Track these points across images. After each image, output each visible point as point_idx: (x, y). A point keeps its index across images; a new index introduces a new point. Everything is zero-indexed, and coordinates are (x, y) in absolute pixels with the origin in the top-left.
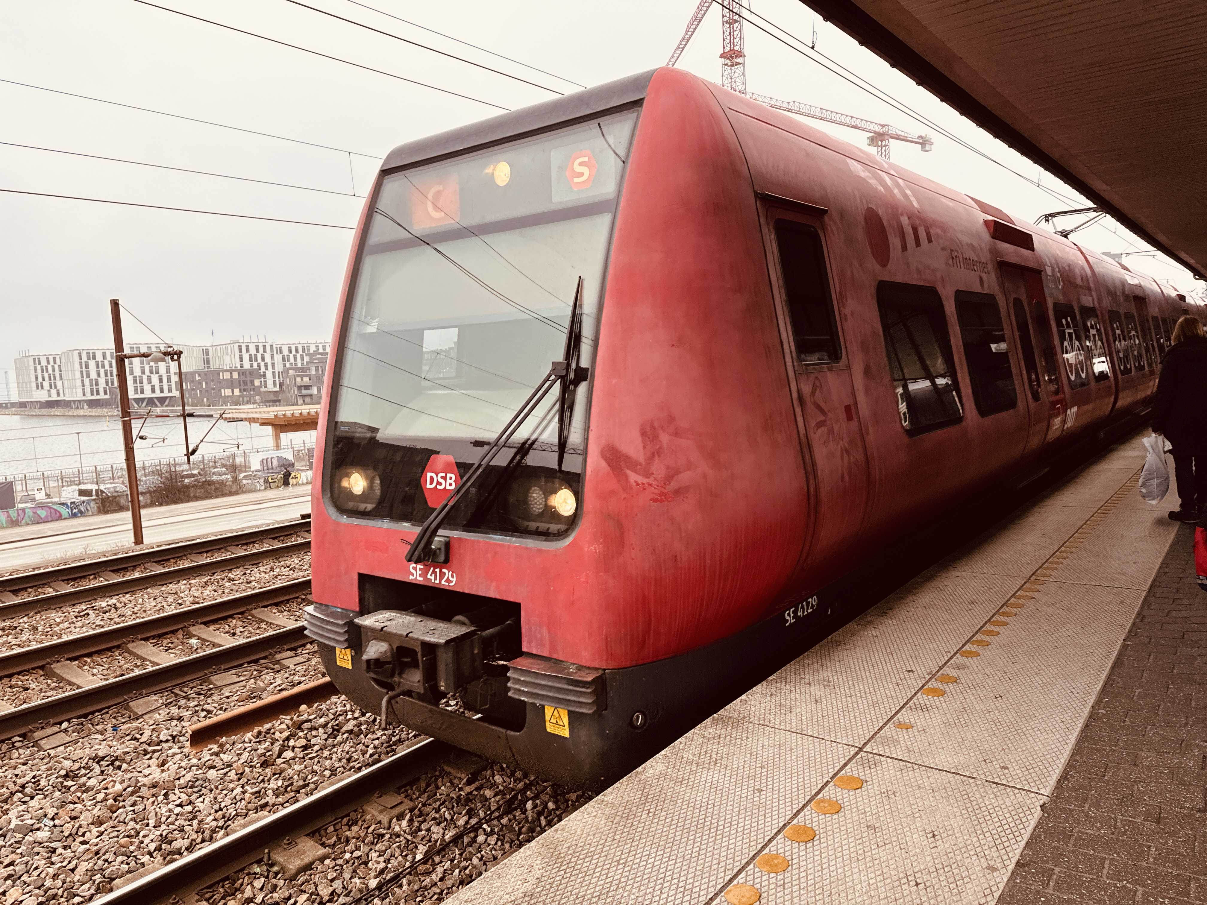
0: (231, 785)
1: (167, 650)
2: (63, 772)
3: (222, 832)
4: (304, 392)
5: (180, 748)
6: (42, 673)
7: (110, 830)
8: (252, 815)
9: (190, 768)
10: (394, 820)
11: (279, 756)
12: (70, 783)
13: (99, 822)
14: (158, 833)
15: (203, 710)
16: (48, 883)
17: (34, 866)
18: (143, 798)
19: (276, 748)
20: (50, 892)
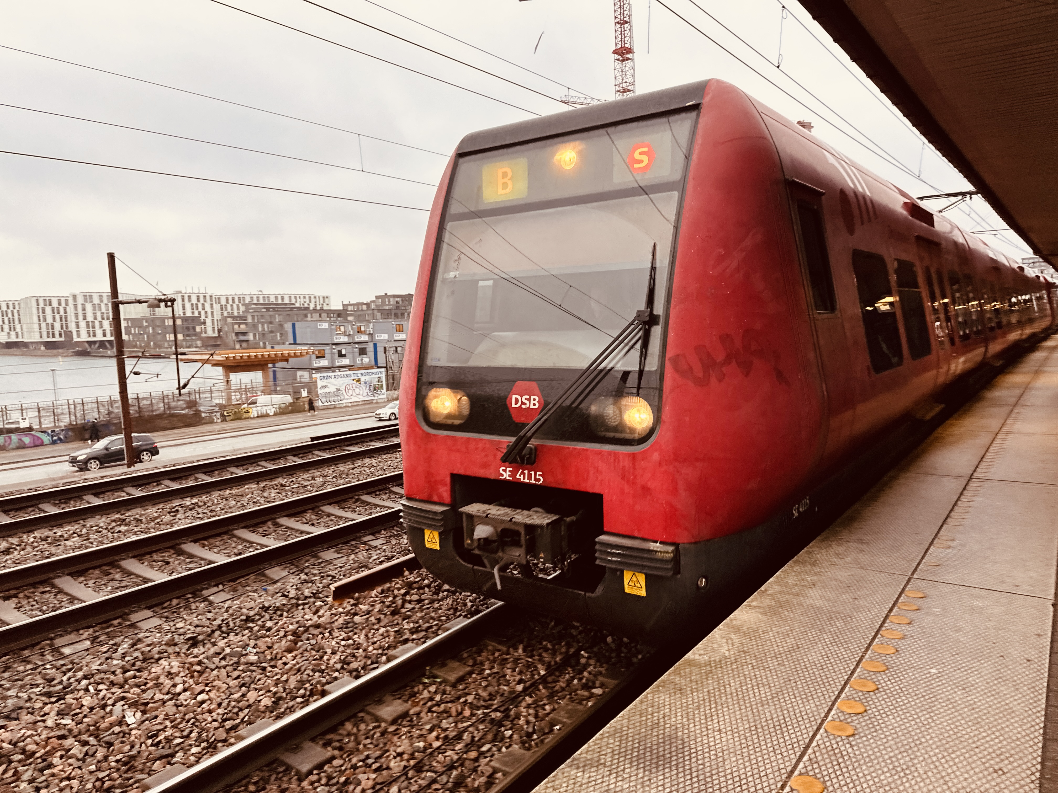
0: (376, 627)
1: (264, 536)
2: (243, 617)
3: (384, 658)
4: (242, 338)
5: (323, 602)
6: (172, 551)
7: (300, 656)
8: (401, 648)
9: (340, 614)
10: (511, 649)
11: (403, 606)
12: (251, 625)
13: (289, 651)
14: (338, 657)
15: (328, 576)
16: (274, 689)
17: (258, 678)
18: (313, 635)
19: (400, 602)
20: (278, 695)
